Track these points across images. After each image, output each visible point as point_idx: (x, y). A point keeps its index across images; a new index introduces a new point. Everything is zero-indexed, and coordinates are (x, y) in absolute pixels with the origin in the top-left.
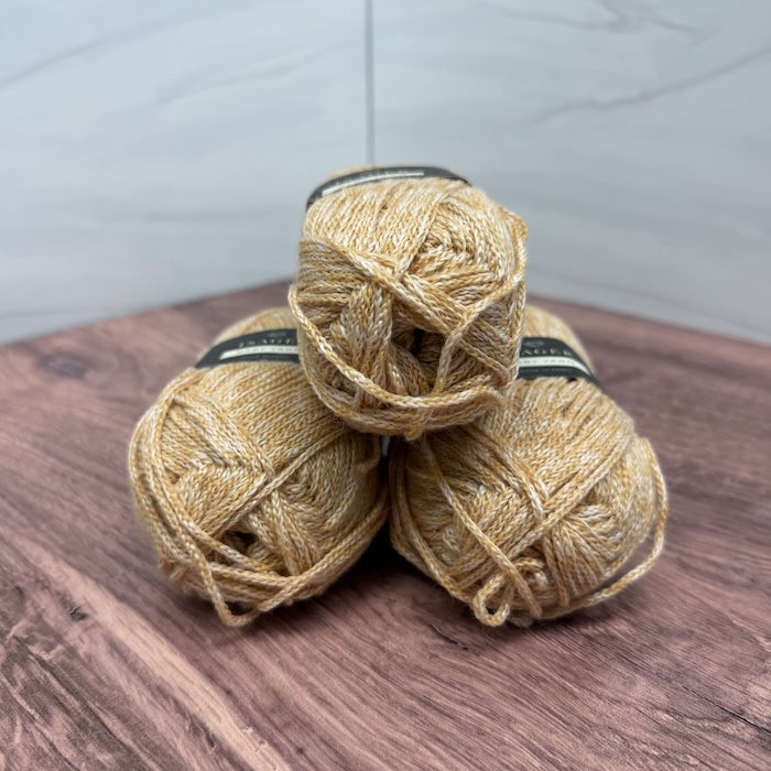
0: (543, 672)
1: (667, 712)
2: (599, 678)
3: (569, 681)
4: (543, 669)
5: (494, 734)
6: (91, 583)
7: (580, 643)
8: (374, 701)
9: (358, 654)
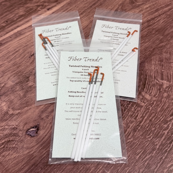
0: (20, 68)
1: (4, 86)
2: (15, 77)
3: (17, 72)
4: (21, 68)
5: (7, 60)
6: (58, 8)
7: (27, 76)
8: (19, 45)
9: (31, 43)
